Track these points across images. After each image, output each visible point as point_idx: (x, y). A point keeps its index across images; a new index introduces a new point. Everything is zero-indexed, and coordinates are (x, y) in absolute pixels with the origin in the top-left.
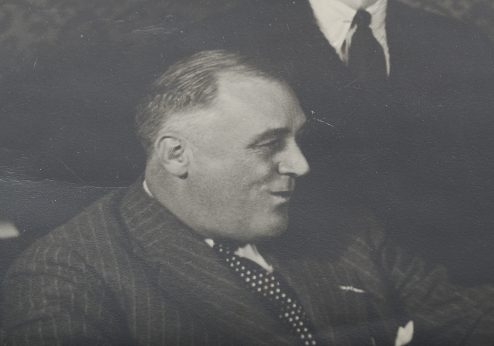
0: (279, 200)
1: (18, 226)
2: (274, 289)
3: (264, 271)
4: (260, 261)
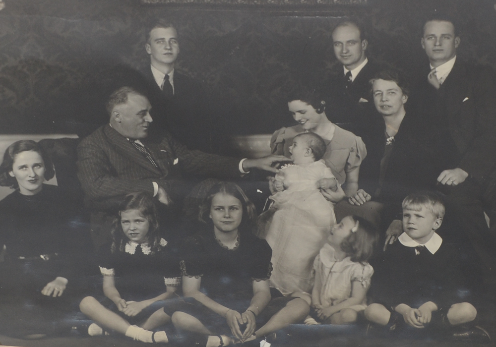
0: (145, 129)
1: (78, 136)
2: (144, 151)
3: (142, 146)
4: (141, 144)
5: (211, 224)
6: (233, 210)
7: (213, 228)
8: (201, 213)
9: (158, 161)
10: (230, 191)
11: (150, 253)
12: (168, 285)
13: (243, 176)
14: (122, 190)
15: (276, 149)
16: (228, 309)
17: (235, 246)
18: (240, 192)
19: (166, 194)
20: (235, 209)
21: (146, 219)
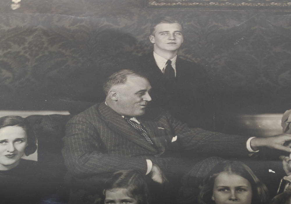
0: (143, 107)
1: (70, 112)
2: (140, 128)
3: (138, 124)
4: (137, 121)
6: (241, 191)
8: (202, 194)
9: (155, 139)
10: (236, 171)
13: (251, 155)
14: (110, 168)
15: (288, 128)
18: (249, 171)
19: (161, 172)
20: (243, 190)
21: (136, 199)
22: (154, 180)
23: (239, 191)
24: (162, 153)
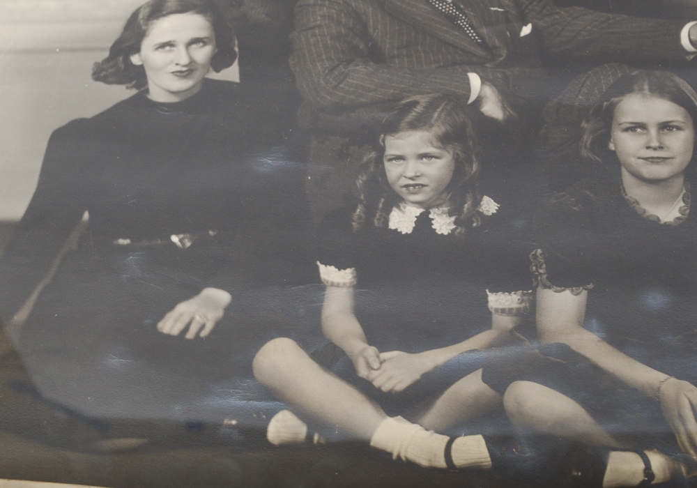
3: (447, 2)
5: (613, 162)
6: (670, 130)
7: (619, 174)
8: (587, 139)
9: (484, 31)
10: (660, 90)
11: (453, 231)
12: (496, 310)
13: (692, 57)
14: (392, 91)
16: (663, 376)
17: (680, 215)
18: (686, 91)
19: (500, 98)
20: (674, 129)
21: (448, 152)
22: (485, 114)
23: (666, 131)
24: (501, 59)
